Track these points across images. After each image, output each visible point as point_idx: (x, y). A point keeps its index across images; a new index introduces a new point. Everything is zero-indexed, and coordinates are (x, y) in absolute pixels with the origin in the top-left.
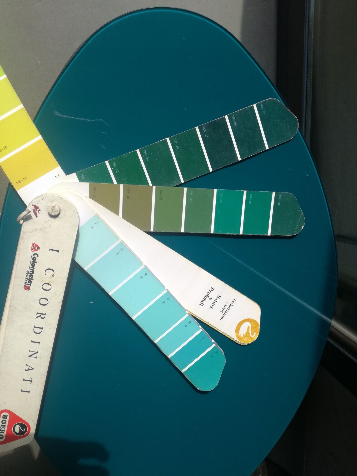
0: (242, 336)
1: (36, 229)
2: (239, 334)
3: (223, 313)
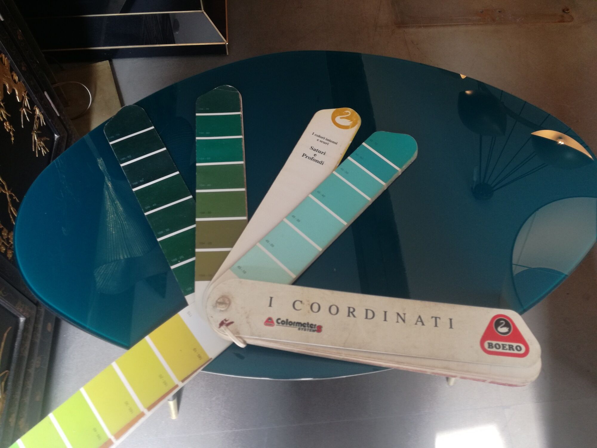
0: (351, 122)
2: (350, 126)
3: (330, 142)
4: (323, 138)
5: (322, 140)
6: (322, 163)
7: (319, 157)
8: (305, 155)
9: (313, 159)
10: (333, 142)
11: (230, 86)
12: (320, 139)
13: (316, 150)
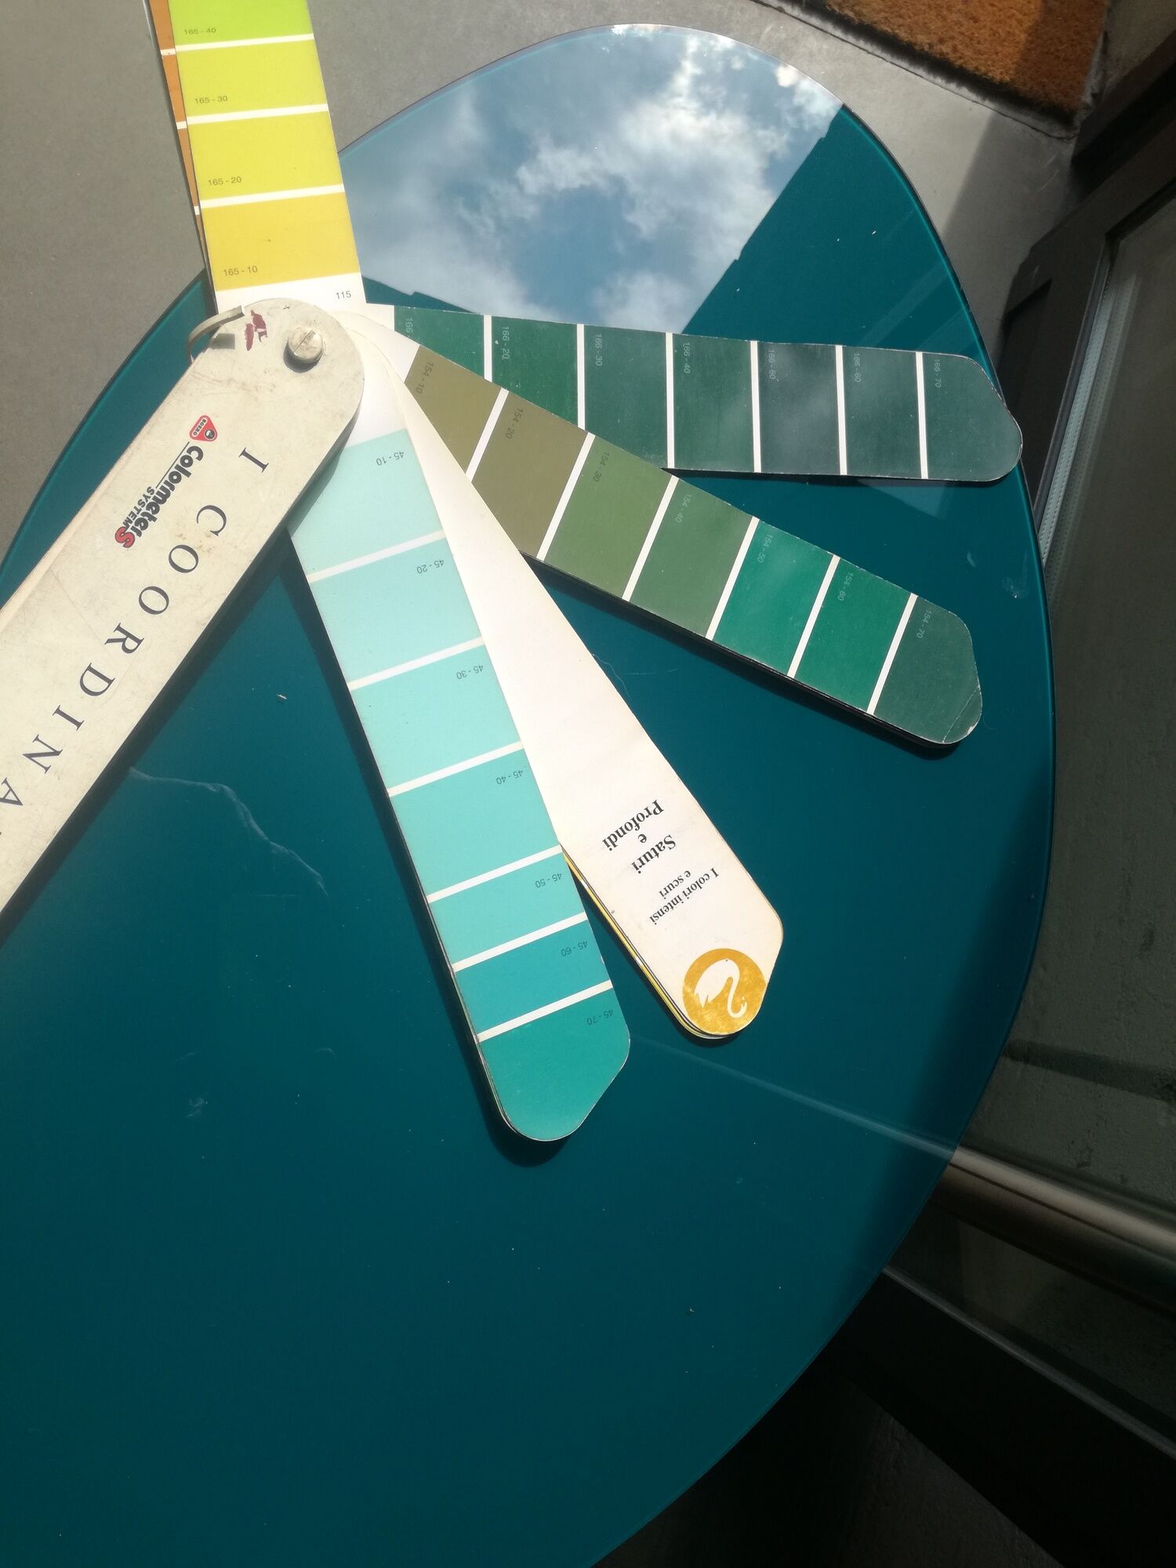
0: (703, 1003)
1: (230, 381)
2: (693, 991)
4: (687, 892)
5: (684, 886)
6: (611, 842)
7: (631, 847)
8: (657, 811)
9: (634, 825)
10: (661, 913)
11: (971, 729)
12: (688, 882)
13: (660, 849)
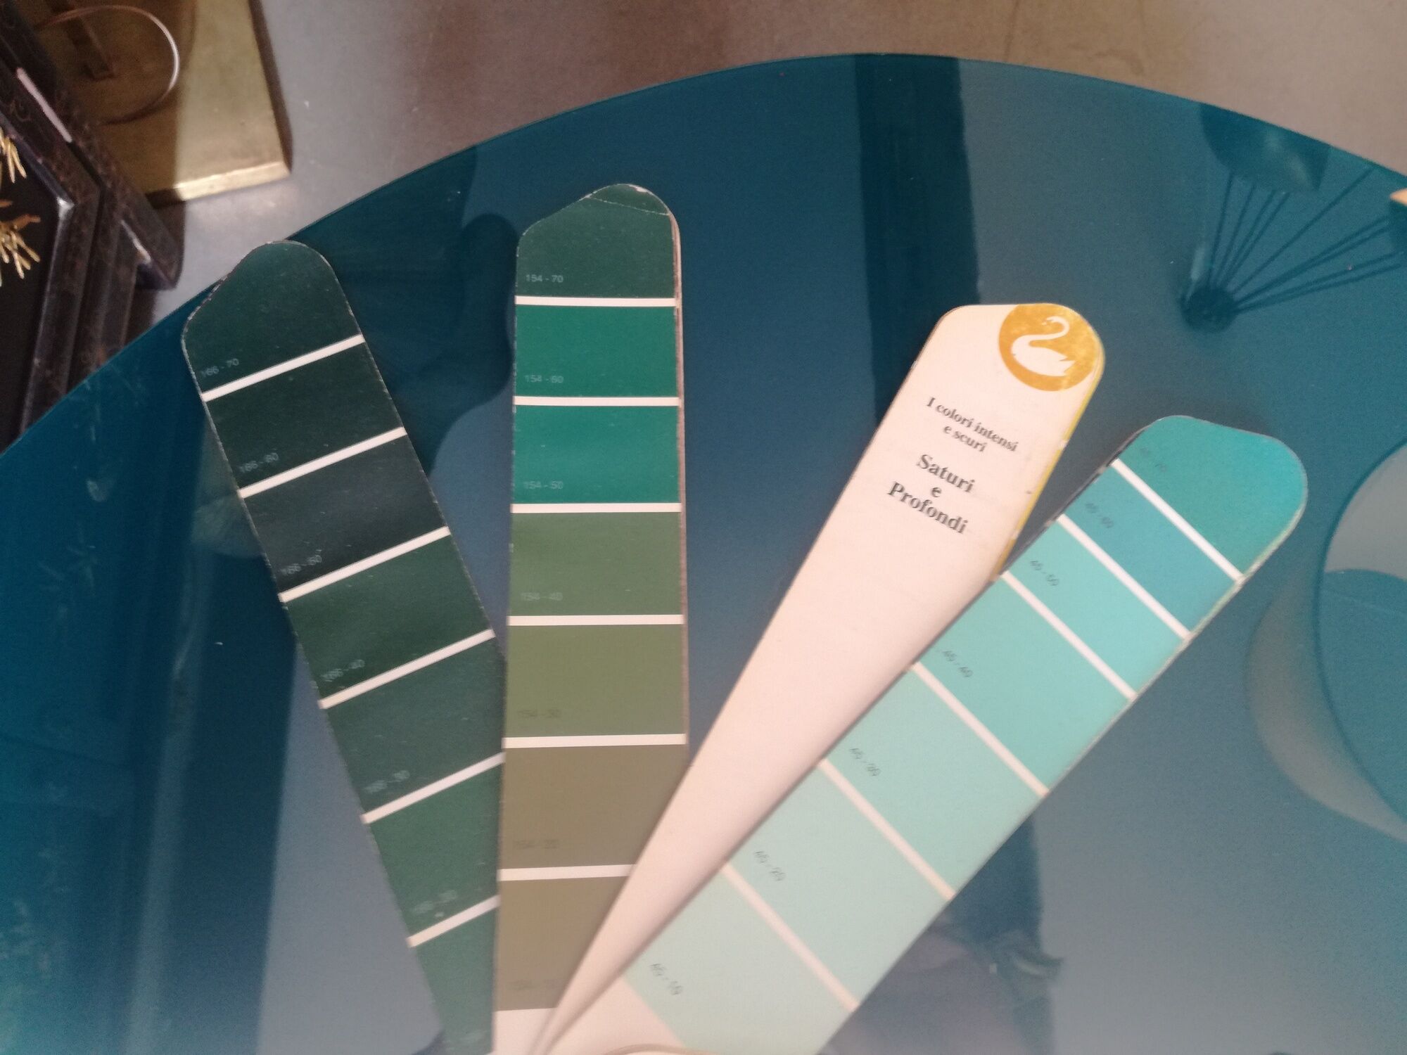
0: (1069, 364)
2: (1063, 378)
3: (989, 441)
4: (966, 423)
5: (962, 429)
6: (957, 524)
7: (951, 501)
8: (899, 488)
9: (927, 507)
10: (1002, 442)
11: (640, 189)
12: (956, 426)
13: (937, 469)
